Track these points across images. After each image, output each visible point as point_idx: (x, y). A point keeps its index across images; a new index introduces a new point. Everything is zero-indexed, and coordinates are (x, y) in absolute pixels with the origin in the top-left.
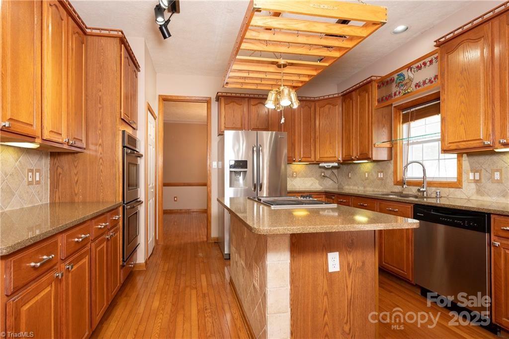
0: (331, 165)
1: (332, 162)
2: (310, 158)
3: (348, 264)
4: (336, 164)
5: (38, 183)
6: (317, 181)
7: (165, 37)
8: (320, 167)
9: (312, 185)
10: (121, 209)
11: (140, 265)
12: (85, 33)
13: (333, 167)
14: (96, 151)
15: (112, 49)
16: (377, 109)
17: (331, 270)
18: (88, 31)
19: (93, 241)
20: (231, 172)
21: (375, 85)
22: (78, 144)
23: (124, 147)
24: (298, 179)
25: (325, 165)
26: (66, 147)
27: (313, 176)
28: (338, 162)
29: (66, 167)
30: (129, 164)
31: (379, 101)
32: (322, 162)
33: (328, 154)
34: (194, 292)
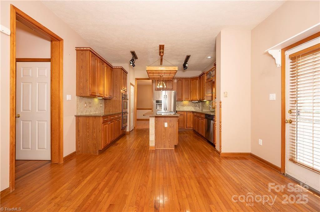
0: (196, 102)
1: (196, 101)
2: (189, 99)
3: (170, 126)
4: (197, 101)
5: (102, 107)
6: (193, 108)
7: (134, 67)
8: (192, 102)
9: (191, 109)
10: (121, 114)
11: (128, 132)
12: (112, 68)
13: (196, 103)
14: (115, 98)
15: (119, 71)
16: (206, 82)
17: (165, 126)
18: (113, 67)
19: (115, 120)
20: (157, 104)
21: (206, 74)
22: (111, 97)
23: (122, 97)
24: (185, 107)
25: (194, 102)
26: (108, 98)
27: (191, 106)
28: (198, 101)
29: (108, 103)
30: (124, 102)
31: (206, 80)
32: (193, 101)
33: (195, 98)
34: (141, 138)
